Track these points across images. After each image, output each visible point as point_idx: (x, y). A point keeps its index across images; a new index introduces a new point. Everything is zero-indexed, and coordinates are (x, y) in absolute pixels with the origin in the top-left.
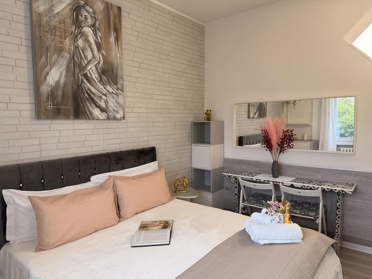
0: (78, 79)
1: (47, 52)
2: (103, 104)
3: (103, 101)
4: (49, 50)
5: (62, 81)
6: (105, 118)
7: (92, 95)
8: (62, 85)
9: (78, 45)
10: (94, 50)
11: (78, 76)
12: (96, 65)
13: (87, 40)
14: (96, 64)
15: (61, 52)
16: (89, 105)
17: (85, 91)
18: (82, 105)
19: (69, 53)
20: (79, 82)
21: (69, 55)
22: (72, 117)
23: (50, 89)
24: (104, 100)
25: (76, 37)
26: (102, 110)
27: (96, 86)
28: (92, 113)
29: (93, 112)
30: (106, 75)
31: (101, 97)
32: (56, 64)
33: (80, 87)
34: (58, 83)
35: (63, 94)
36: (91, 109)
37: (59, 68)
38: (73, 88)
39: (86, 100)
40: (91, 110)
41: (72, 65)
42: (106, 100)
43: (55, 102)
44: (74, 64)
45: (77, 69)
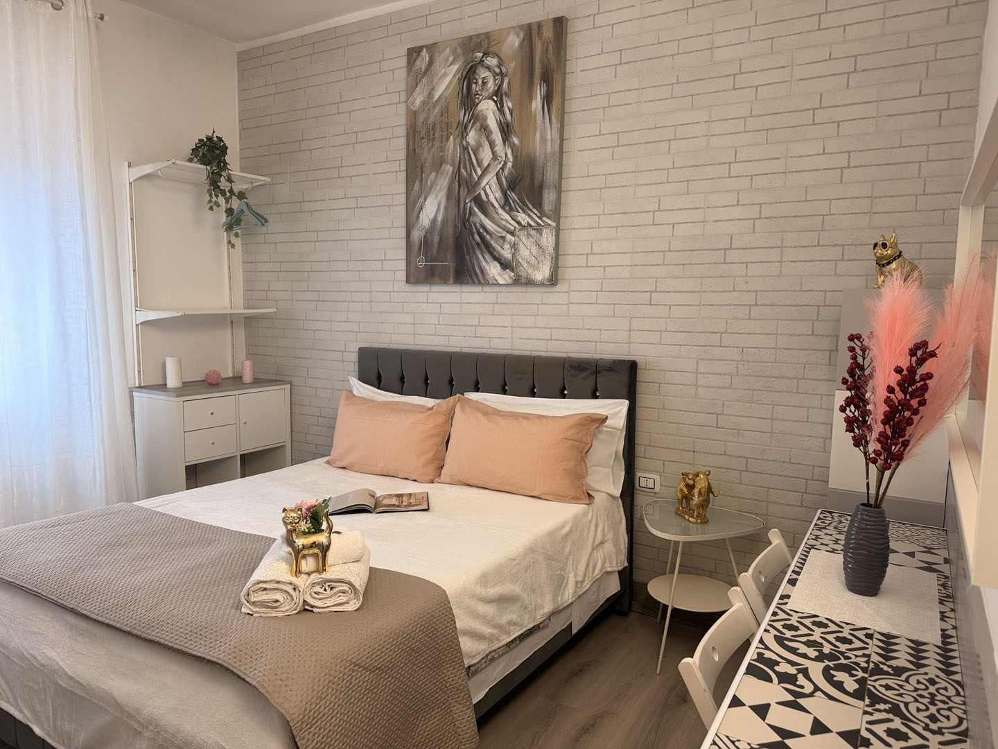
0: (465, 208)
1: (422, 172)
2: (506, 253)
3: (507, 246)
4: (424, 169)
5: (440, 218)
6: (510, 281)
7: (488, 237)
8: (439, 224)
9: (468, 143)
10: (497, 143)
11: (465, 203)
12: (497, 174)
13: (485, 129)
14: (499, 171)
15: (441, 166)
16: (480, 256)
17: (474, 230)
18: (468, 257)
19: (453, 164)
20: (465, 214)
21: (452, 168)
22: (452, 281)
23: (423, 234)
24: (510, 243)
25: (466, 128)
26: (505, 265)
27: (496, 216)
28: (485, 272)
29: (486, 270)
30: (517, 189)
31: (503, 238)
32: (433, 188)
33: (467, 224)
34: (434, 221)
35: (441, 241)
36: (483, 263)
37: (436, 196)
38: (455, 226)
39: (476, 247)
40: (484, 267)
41: (457, 183)
42: (515, 244)
43: (429, 255)
44: (459, 182)
45: (464, 190)
